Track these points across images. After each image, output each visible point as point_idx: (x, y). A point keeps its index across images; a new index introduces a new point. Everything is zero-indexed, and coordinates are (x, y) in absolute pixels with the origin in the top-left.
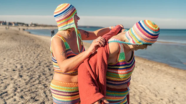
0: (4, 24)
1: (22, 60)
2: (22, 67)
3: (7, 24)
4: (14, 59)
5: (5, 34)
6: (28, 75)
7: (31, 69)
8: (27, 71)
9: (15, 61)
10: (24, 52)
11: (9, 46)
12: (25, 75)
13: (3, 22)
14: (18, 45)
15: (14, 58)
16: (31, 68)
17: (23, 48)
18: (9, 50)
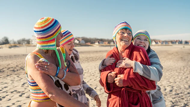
0: (179, 42)
1: (177, 83)
2: (171, 91)
3: (183, 43)
4: (169, 81)
5: (177, 53)
6: (171, 101)
7: (180, 95)
8: (174, 96)
9: (168, 82)
10: (185, 74)
11: (172, 67)
12: (169, 100)
13: (179, 41)
14: (184, 65)
15: (169, 79)
16: (181, 93)
17: (187, 69)
18: (170, 70)
